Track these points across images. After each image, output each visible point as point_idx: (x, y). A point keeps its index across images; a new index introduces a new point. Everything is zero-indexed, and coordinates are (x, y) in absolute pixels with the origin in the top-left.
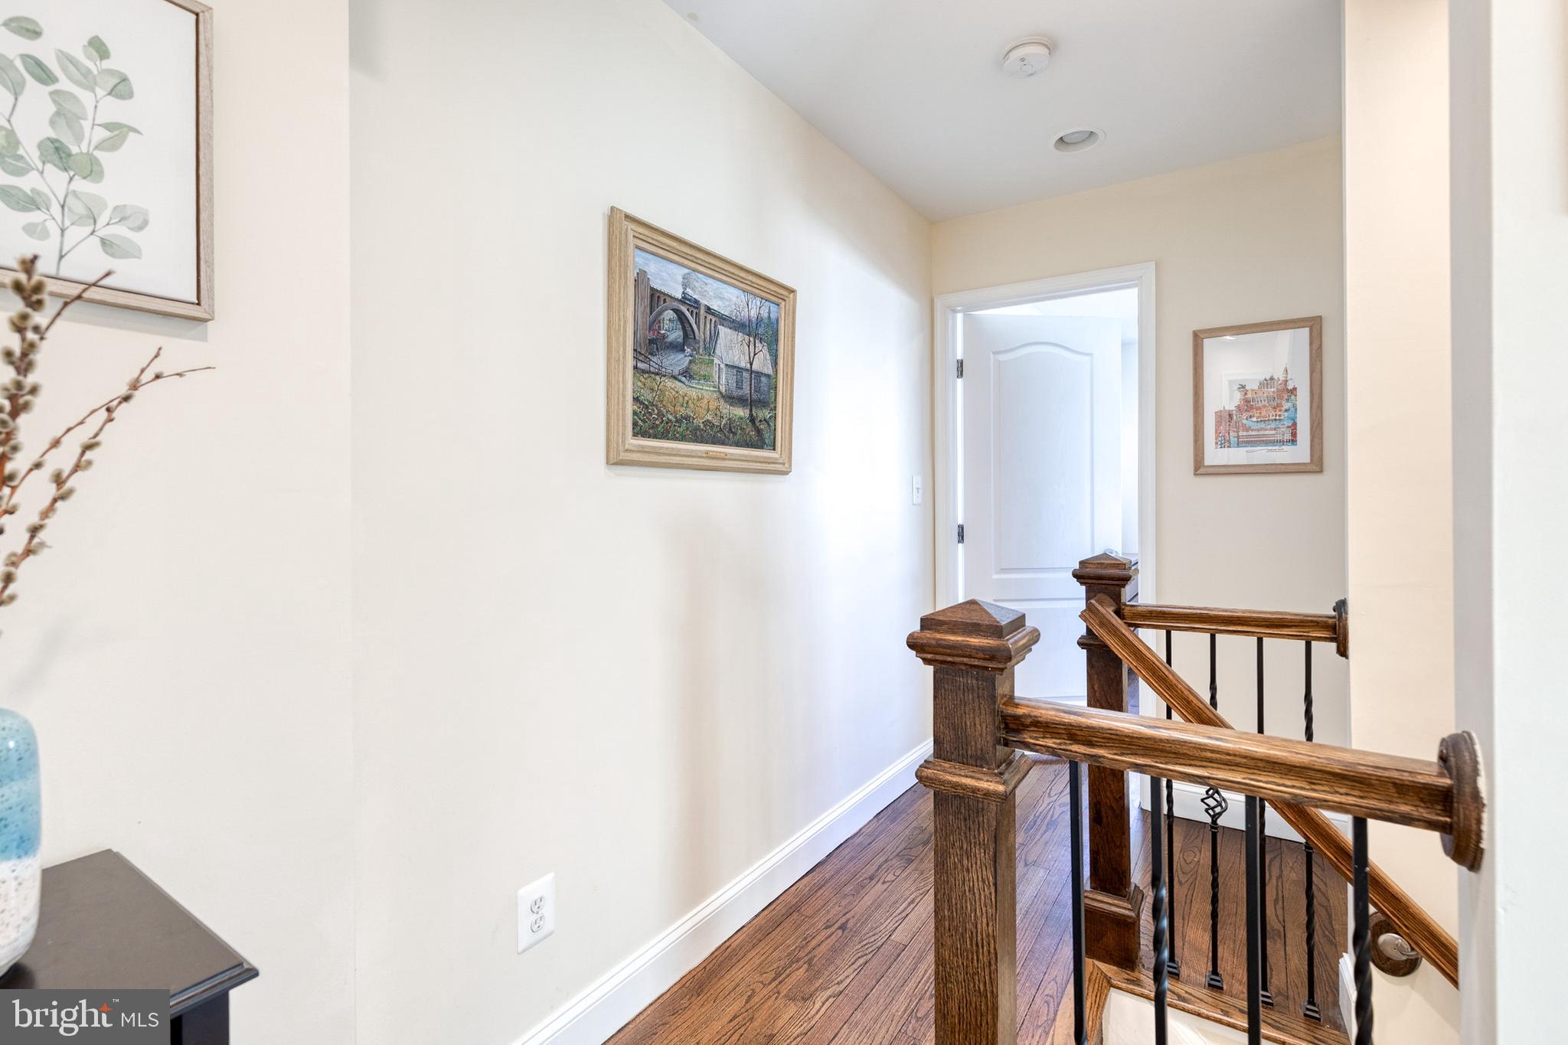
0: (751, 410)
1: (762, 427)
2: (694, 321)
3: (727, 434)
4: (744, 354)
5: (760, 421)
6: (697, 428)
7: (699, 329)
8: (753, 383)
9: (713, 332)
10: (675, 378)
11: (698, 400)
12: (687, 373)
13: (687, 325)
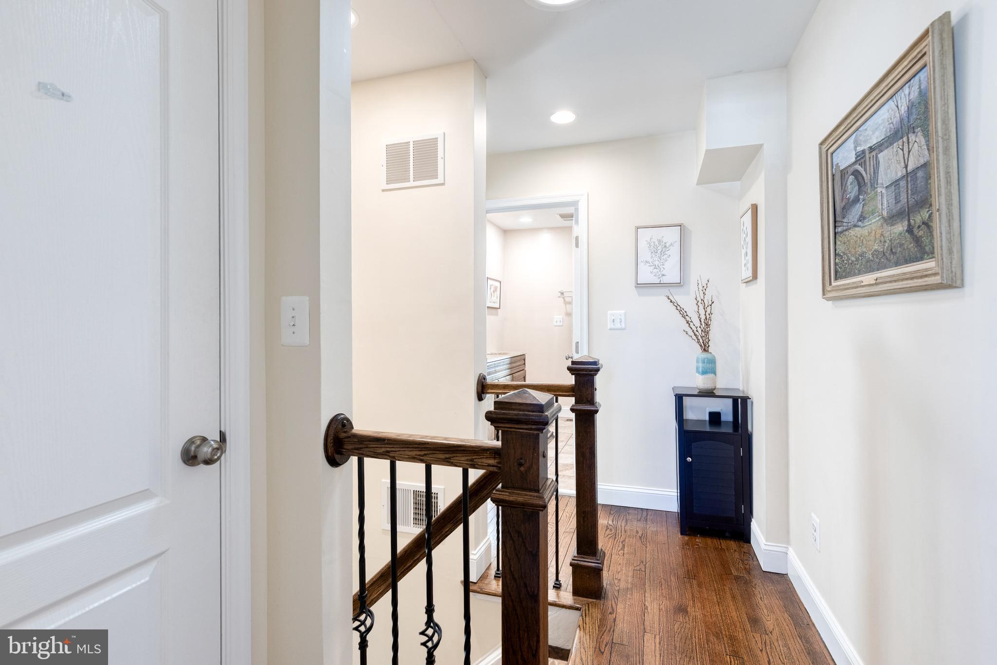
0: (909, 221)
1: (921, 233)
2: (863, 170)
3: (888, 257)
4: (899, 163)
5: (919, 227)
6: (868, 261)
7: (866, 173)
8: (909, 188)
9: (875, 165)
10: (855, 226)
11: (869, 235)
12: (862, 218)
13: (860, 178)
